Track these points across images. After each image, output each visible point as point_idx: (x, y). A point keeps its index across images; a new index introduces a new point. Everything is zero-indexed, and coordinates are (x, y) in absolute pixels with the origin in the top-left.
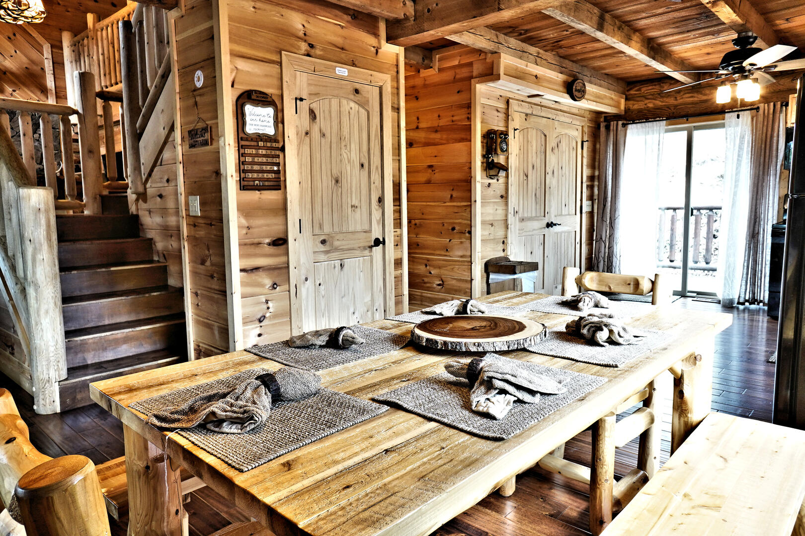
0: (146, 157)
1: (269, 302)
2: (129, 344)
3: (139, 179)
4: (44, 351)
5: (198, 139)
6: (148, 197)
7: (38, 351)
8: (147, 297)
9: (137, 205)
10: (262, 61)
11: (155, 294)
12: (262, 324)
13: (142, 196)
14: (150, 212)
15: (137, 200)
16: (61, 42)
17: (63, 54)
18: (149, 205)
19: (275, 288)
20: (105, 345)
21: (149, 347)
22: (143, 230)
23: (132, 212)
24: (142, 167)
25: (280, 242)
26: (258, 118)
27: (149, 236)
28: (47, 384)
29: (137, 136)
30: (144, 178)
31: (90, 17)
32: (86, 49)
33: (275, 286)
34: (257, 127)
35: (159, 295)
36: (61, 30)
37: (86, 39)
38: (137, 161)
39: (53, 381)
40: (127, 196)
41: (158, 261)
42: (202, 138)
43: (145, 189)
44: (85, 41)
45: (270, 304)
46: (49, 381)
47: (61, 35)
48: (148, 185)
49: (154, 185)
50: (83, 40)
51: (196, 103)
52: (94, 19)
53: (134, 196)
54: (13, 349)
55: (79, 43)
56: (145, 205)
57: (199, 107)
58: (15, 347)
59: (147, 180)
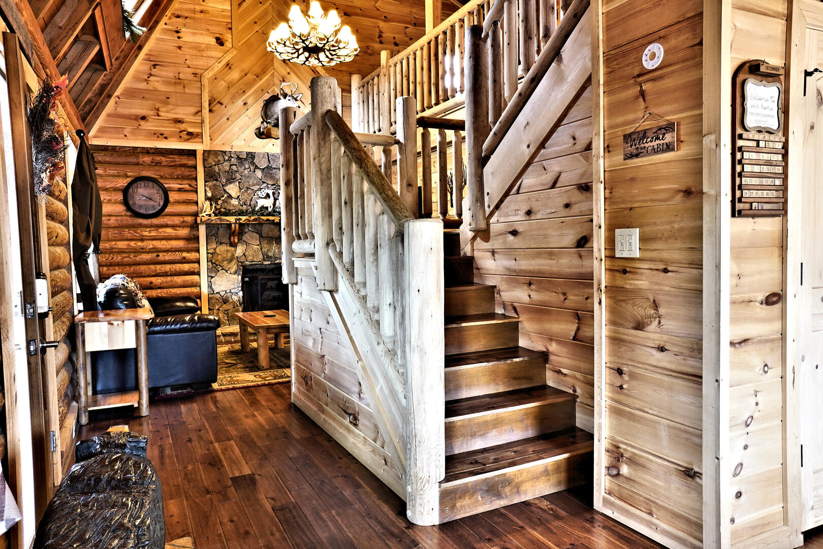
0: (493, 185)
1: (758, 394)
2: (499, 429)
3: (481, 212)
4: (426, 440)
5: (647, 145)
6: (491, 235)
7: (418, 439)
8: (508, 364)
9: (472, 244)
10: (765, 14)
11: (517, 360)
12: (749, 429)
13: (483, 233)
14: (493, 253)
15: (474, 239)
16: (350, 86)
17: (351, 97)
18: (493, 245)
19: (766, 372)
20: (474, 429)
21: (521, 433)
22: (481, 275)
23: (465, 253)
24: (486, 198)
25: (775, 299)
26: (759, 103)
27: (490, 283)
28: (427, 484)
29: (481, 161)
30: (488, 211)
31: (384, 55)
32: (375, 87)
33: (766, 369)
34: (759, 118)
35: (521, 361)
36: (351, 74)
37: (376, 77)
38: (479, 191)
39: (434, 482)
40: (458, 234)
41: (504, 316)
42: (658, 142)
43: (488, 225)
44: (376, 80)
45: (760, 398)
46: (429, 481)
47: (351, 79)
48: (493, 220)
49: (502, 220)
50: (373, 80)
51: (642, 94)
52: (387, 56)
53: (471, 234)
54: (356, 419)
55: (368, 84)
56: (486, 244)
57: (647, 98)
58: (359, 417)
59: (492, 214)
